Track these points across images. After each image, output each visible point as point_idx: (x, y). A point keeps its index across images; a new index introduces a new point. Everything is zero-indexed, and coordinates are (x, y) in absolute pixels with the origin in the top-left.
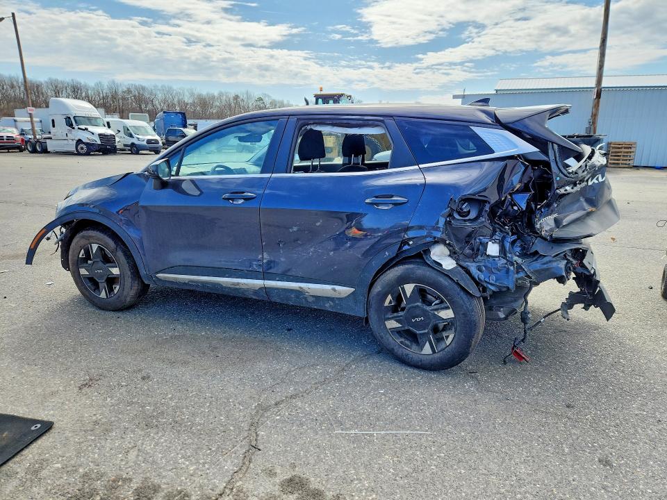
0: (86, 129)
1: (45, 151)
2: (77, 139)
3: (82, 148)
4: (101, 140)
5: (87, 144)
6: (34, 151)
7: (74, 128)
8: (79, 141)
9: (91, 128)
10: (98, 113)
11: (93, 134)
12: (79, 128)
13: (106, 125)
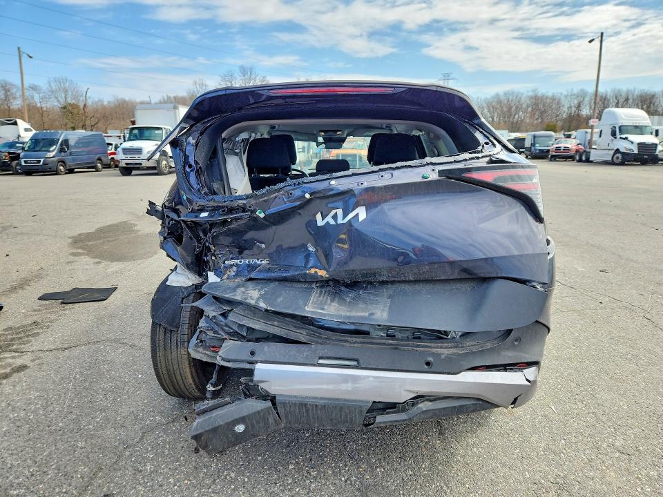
0: (626, 138)
1: (588, 161)
2: (616, 149)
3: (618, 158)
4: (639, 149)
5: (623, 154)
6: (580, 161)
7: (616, 138)
8: (617, 151)
9: (631, 137)
10: (649, 121)
11: (632, 143)
12: (621, 138)
13: (654, 133)
